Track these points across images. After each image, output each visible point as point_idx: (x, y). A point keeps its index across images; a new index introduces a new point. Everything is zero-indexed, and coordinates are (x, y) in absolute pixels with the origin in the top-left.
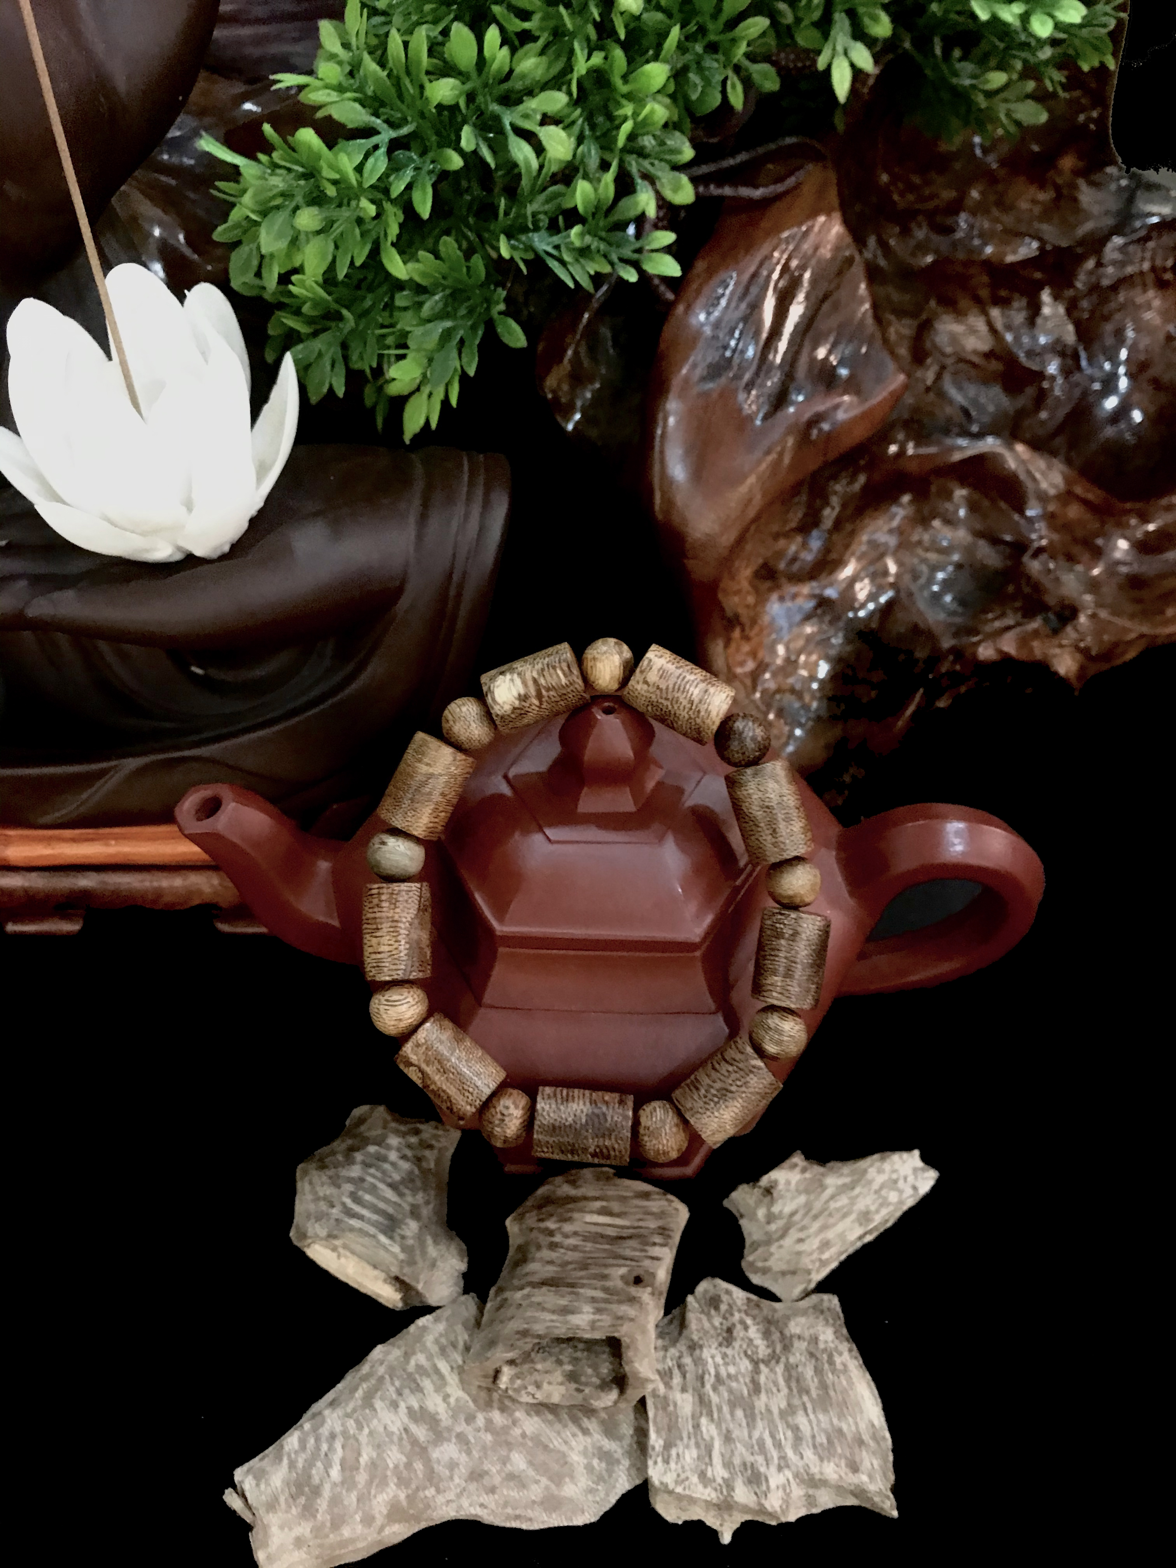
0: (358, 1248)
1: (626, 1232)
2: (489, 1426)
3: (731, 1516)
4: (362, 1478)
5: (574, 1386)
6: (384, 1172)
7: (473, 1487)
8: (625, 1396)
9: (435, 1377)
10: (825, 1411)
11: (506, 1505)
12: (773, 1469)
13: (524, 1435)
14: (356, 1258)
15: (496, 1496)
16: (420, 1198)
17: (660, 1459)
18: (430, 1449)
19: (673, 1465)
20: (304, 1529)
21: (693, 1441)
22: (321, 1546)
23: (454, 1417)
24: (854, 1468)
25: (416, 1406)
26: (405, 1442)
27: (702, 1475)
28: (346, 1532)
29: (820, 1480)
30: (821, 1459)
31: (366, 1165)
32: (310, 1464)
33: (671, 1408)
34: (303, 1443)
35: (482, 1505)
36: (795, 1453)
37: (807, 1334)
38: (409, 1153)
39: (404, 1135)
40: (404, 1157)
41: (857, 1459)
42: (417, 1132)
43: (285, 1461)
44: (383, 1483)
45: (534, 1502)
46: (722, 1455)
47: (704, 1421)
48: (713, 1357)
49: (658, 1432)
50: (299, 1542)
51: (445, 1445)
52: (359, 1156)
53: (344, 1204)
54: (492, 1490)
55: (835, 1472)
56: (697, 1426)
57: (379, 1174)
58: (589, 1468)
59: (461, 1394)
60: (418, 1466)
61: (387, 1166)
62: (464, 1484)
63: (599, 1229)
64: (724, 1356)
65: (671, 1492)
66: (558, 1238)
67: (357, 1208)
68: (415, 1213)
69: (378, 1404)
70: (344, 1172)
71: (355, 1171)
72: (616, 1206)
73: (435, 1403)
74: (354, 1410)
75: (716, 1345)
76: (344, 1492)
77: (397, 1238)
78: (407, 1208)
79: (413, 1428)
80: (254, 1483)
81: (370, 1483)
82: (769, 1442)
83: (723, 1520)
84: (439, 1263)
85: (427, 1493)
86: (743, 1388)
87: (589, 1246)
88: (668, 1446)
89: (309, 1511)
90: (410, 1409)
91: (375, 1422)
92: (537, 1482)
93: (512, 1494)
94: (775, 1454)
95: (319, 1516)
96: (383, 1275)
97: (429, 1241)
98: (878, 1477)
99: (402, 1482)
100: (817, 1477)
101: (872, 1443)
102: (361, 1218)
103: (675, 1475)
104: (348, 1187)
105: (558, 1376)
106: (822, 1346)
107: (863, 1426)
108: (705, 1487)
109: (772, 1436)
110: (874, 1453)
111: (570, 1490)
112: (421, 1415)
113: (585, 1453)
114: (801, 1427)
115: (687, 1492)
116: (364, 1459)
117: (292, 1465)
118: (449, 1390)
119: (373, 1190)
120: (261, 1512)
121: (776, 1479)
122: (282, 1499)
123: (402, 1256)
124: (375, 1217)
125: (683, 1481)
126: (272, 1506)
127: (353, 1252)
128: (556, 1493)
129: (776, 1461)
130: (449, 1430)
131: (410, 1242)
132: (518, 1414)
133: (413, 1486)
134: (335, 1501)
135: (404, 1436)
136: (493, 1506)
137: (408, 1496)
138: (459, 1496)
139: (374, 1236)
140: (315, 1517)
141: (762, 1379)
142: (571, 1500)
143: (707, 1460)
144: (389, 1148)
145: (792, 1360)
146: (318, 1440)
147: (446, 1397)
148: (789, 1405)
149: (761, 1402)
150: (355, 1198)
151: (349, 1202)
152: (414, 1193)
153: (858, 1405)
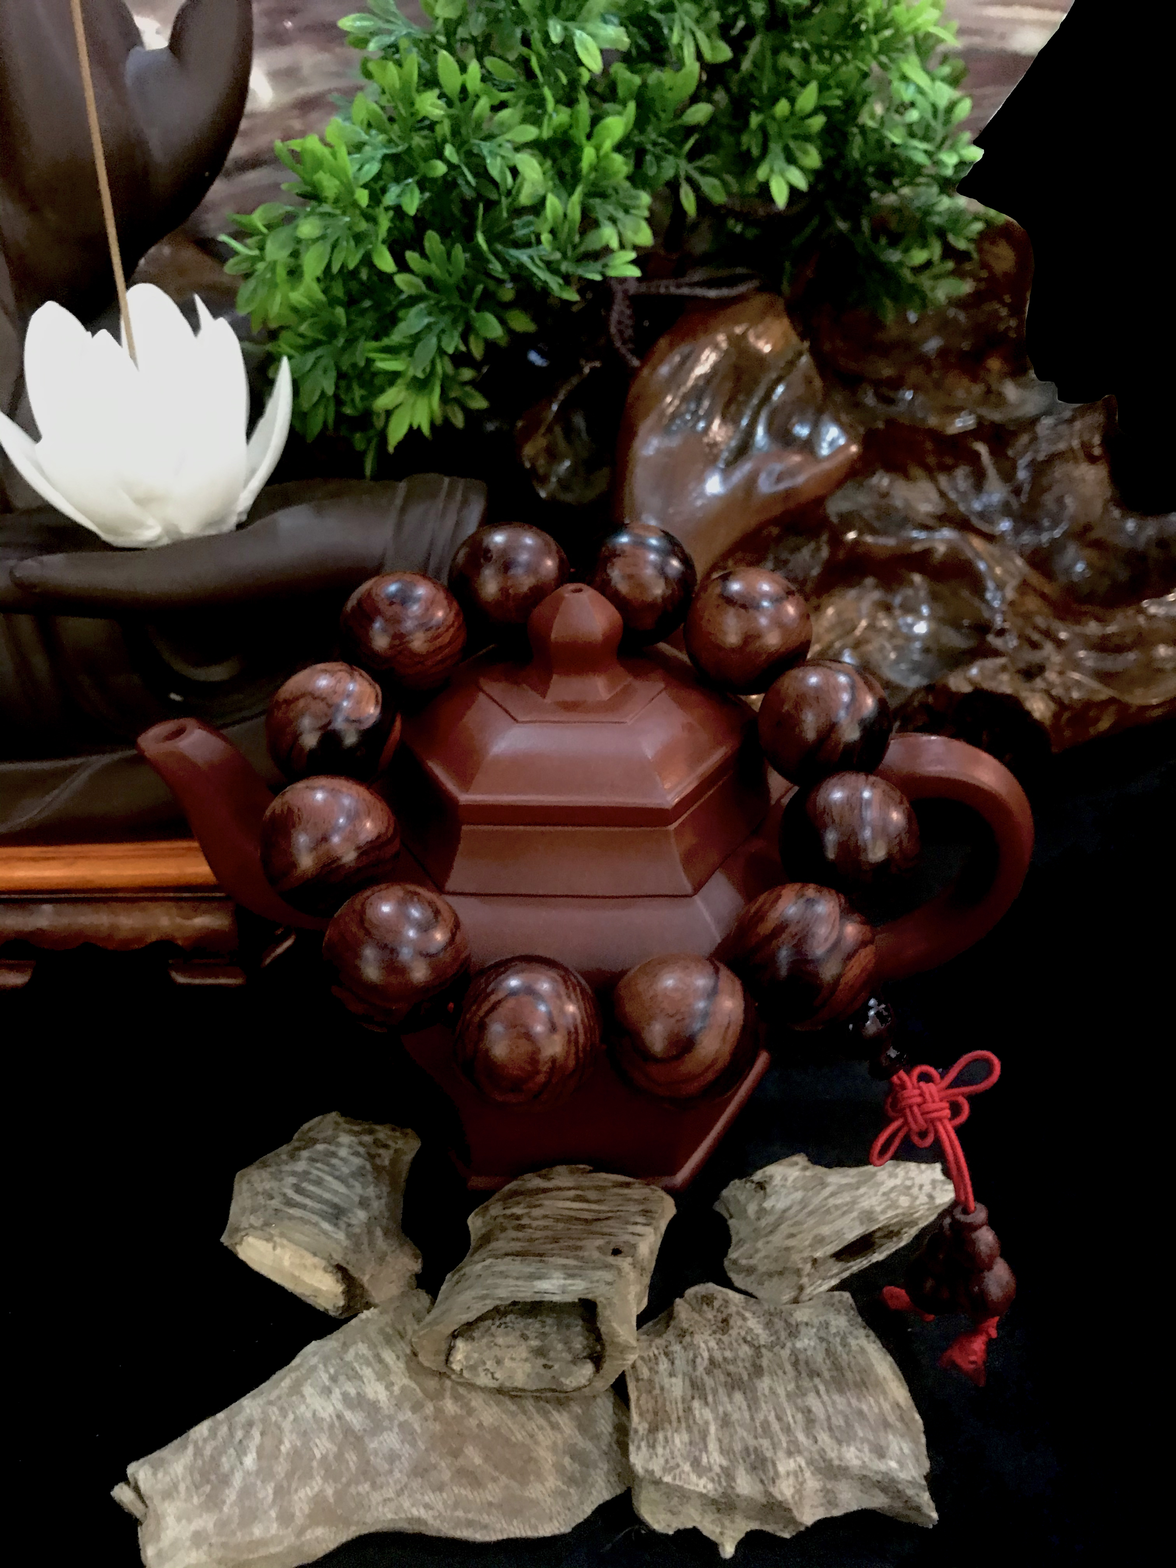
1: (602, 1216)
2: (439, 1416)
3: (733, 1522)
4: (281, 1468)
5: (542, 1361)
6: (333, 1166)
7: (416, 1484)
8: (601, 1372)
9: (377, 1367)
10: (841, 1391)
11: (456, 1506)
12: (781, 1454)
13: (480, 1425)
14: (294, 1247)
15: (445, 1495)
16: (371, 1191)
17: (643, 1444)
18: (366, 1440)
19: (660, 1450)
20: (206, 1522)
21: (684, 1425)
22: (224, 1545)
23: (398, 1406)
24: (880, 1452)
25: (353, 1392)
26: (338, 1431)
27: (696, 1463)
28: (257, 1531)
29: (839, 1467)
30: (839, 1442)
31: (312, 1160)
32: (219, 1452)
33: (657, 1391)
34: (213, 1432)
35: (427, 1506)
36: (808, 1437)
37: (816, 1322)
38: (361, 1150)
39: (356, 1134)
40: (357, 1154)
41: (883, 1443)
42: (371, 1132)
43: (190, 1450)
44: (308, 1475)
45: (490, 1504)
46: (720, 1441)
47: (696, 1404)
48: (706, 1342)
49: (641, 1415)
50: (198, 1539)
51: (385, 1435)
52: (305, 1154)
53: (285, 1195)
54: (440, 1488)
55: (857, 1457)
56: (688, 1410)
57: (326, 1168)
58: (560, 1469)
59: (406, 1381)
60: (352, 1457)
61: (334, 1161)
62: (405, 1479)
63: (572, 1213)
64: (719, 1342)
65: (657, 1483)
66: (524, 1221)
67: (300, 1199)
68: (364, 1203)
69: (308, 1390)
70: (287, 1168)
71: (301, 1166)
72: (592, 1195)
73: (376, 1391)
74: (279, 1398)
75: (710, 1332)
76: (259, 1483)
77: (343, 1226)
78: (357, 1199)
79: (348, 1415)
80: (149, 1472)
81: (290, 1475)
82: (776, 1426)
83: (723, 1526)
84: (388, 1258)
85: (360, 1489)
86: (741, 1370)
87: (561, 1226)
88: (653, 1429)
89: (213, 1502)
90: (345, 1396)
91: (303, 1408)
92: (495, 1480)
93: (463, 1492)
94: (784, 1439)
95: (226, 1509)
96: (323, 1263)
97: (379, 1232)
98: (910, 1464)
99: (330, 1475)
100: (836, 1462)
101: (898, 1424)
102: (304, 1207)
103: (662, 1461)
104: (292, 1180)
105: (522, 1351)
106: (833, 1330)
107: (886, 1407)
108: (700, 1476)
109: (779, 1419)
110: (902, 1436)
111: (536, 1491)
112: (359, 1402)
113: (554, 1448)
114: (814, 1409)
115: (678, 1482)
116: (285, 1447)
117: (198, 1452)
118: (393, 1378)
119: (319, 1182)
120: (157, 1503)
121: (785, 1465)
122: (182, 1487)
123: (346, 1244)
124: (318, 1206)
125: (672, 1469)
126: (169, 1494)
127: (290, 1240)
128: (518, 1492)
129: (785, 1445)
130: (391, 1418)
131: (357, 1230)
132: (473, 1403)
133: (344, 1480)
134: (246, 1492)
135: (337, 1424)
136: (440, 1506)
137: (337, 1493)
138: (400, 1493)
139: (316, 1225)
140: (221, 1510)
141: (765, 1362)
142: (535, 1503)
143: (701, 1446)
144: (339, 1145)
145: (799, 1345)
146: (230, 1429)
147: (389, 1386)
148: (798, 1387)
149: (764, 1384)
150: (298, 1190)
151: (291, 1193)
152: (364, 1186)
153: (879, 1385)
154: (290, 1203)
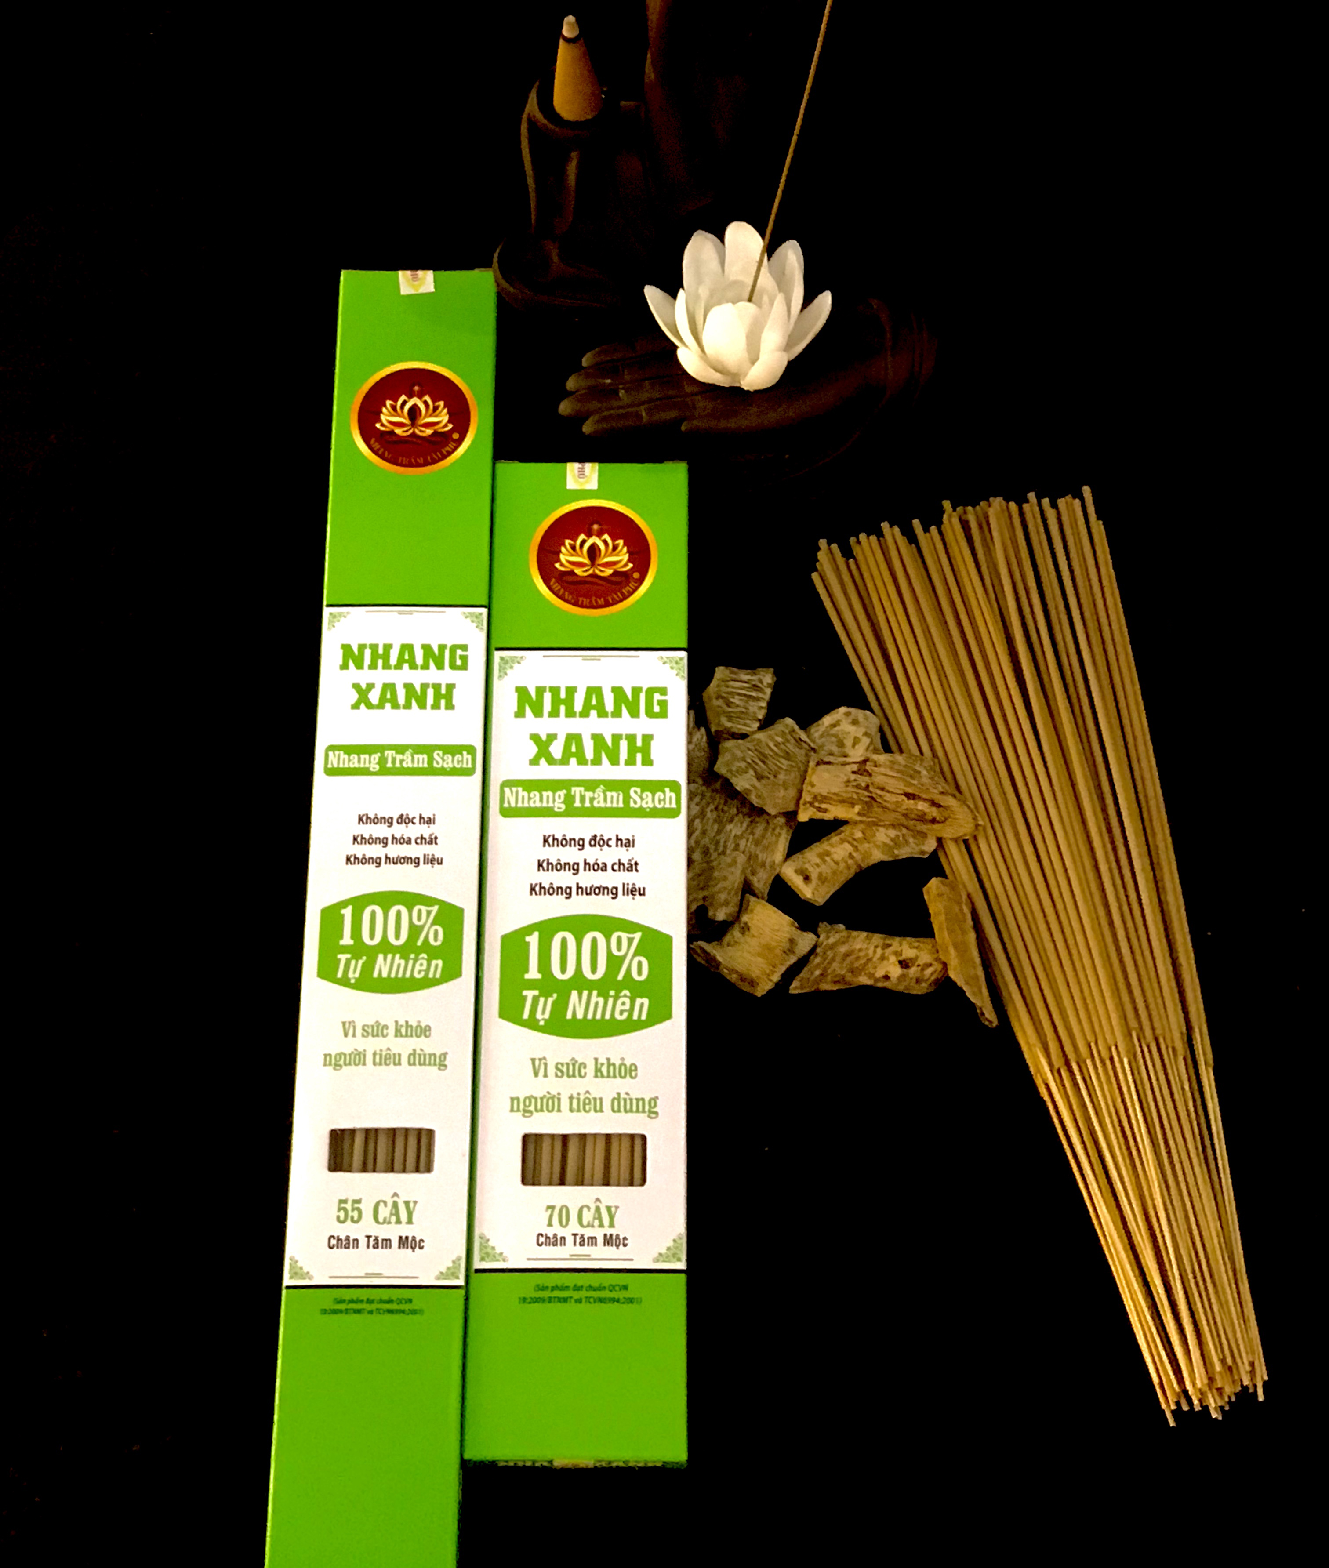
107: (768, 860)
153: (773, 851)
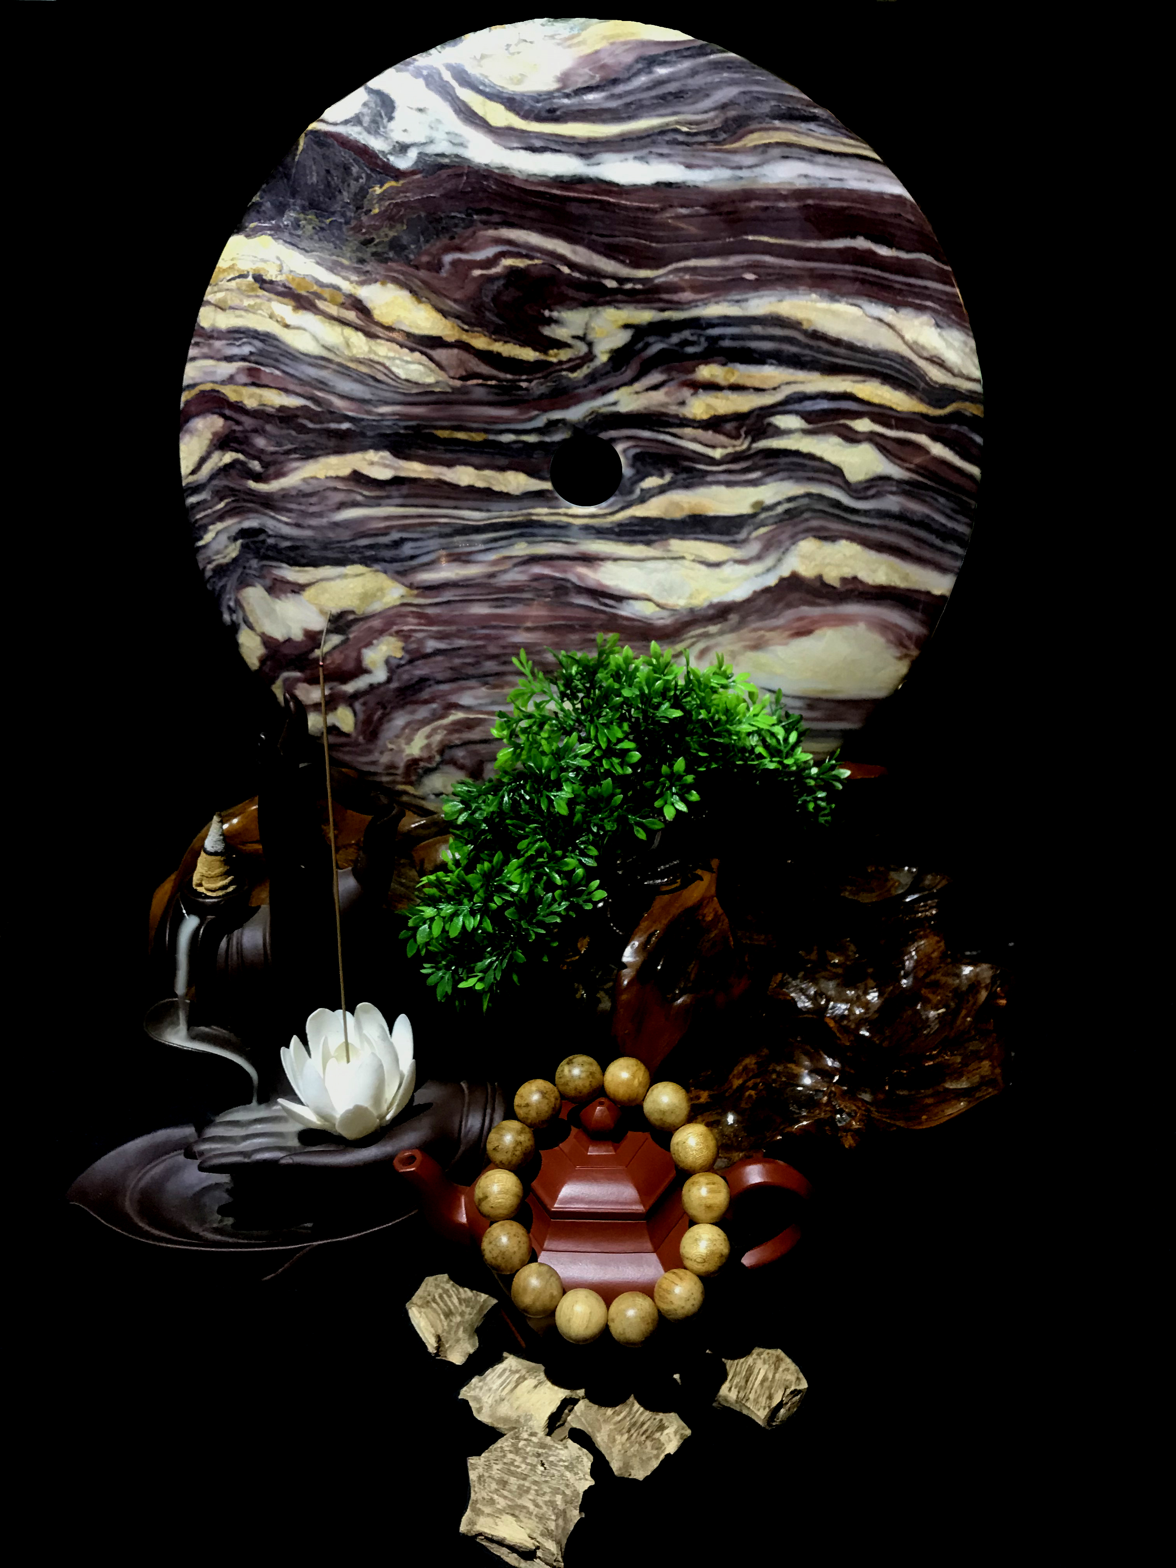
0: (430, 1316)
6: (459, 1292)
14: (428, 1319)
53: (435, 1296)
67: (439, 1300)
68: (462, 1314)
70: (442, 1284)
77: (448, 1320)
78: (461, 1311)
84: (461, 1342)
96: (433, 1332)
97: (461, 1329)
102: (438, 1304)
104: (440, 1291)
119: (450, 1297)
123: (446, 1327)
124: (444, 1307)
127: (427, 1317)
131: (453, 1324)
139: (439, 1315)
150: (441, 1296)
151: (437, 1297)
152: (467, 1306)
154: (434, 1300)
